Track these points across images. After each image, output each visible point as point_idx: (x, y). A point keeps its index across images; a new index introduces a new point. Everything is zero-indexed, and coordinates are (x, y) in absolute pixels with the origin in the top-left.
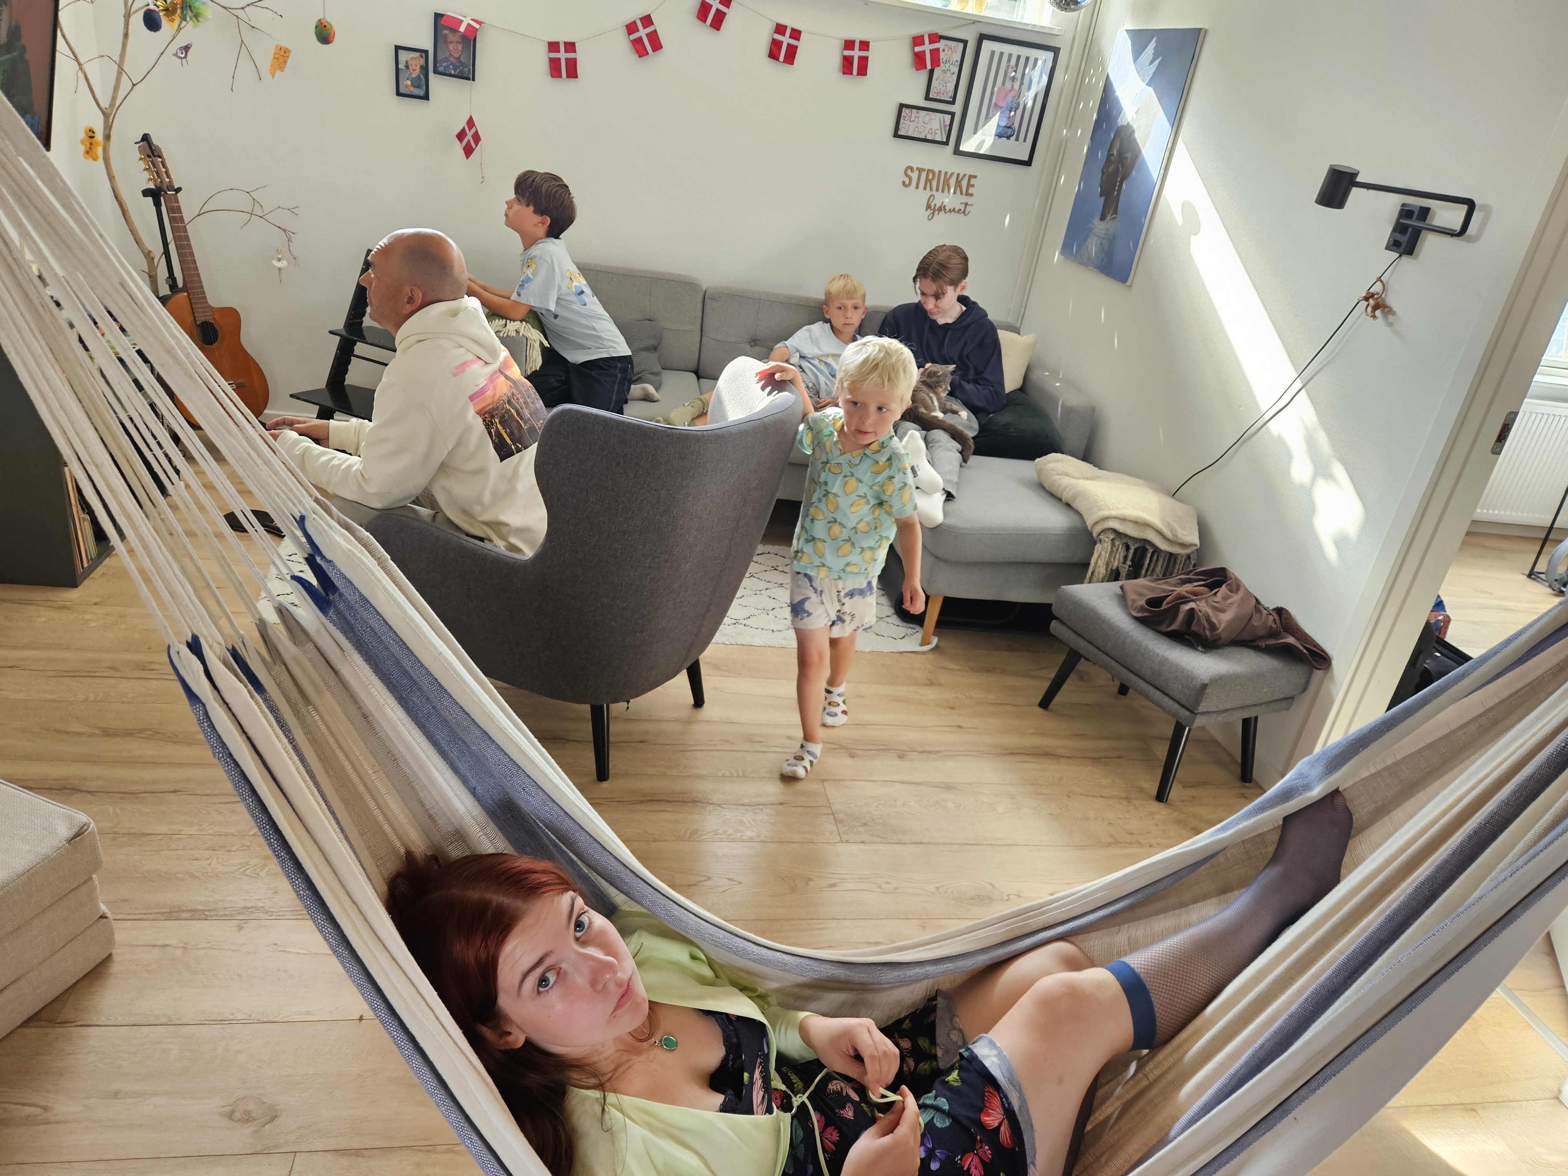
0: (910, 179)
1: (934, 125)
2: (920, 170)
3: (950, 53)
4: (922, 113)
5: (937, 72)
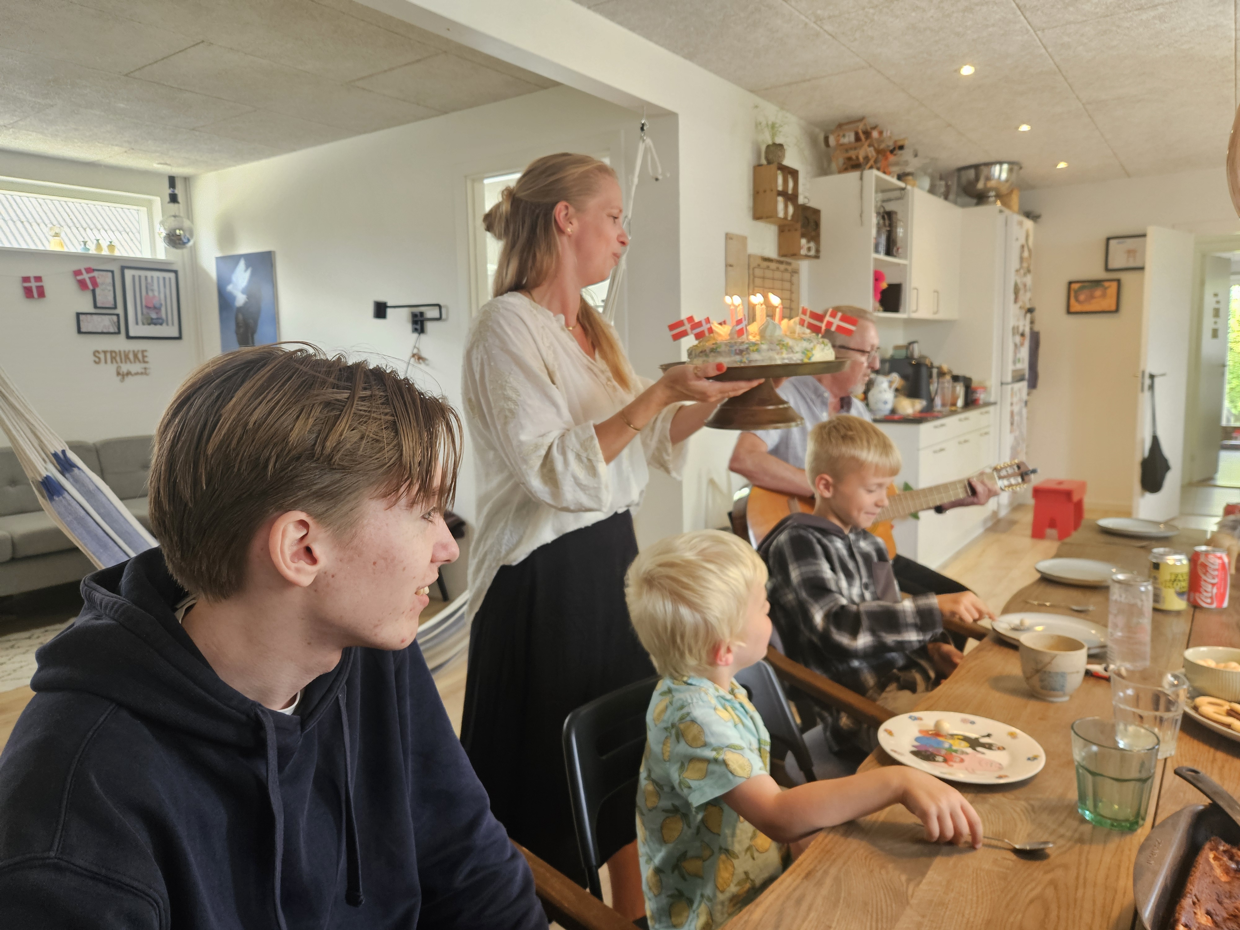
0: (99, 358)
1: (105, 323)
2: (105, 352)
3: (104, 280)
4: (95, 317)
5: (98, 291)
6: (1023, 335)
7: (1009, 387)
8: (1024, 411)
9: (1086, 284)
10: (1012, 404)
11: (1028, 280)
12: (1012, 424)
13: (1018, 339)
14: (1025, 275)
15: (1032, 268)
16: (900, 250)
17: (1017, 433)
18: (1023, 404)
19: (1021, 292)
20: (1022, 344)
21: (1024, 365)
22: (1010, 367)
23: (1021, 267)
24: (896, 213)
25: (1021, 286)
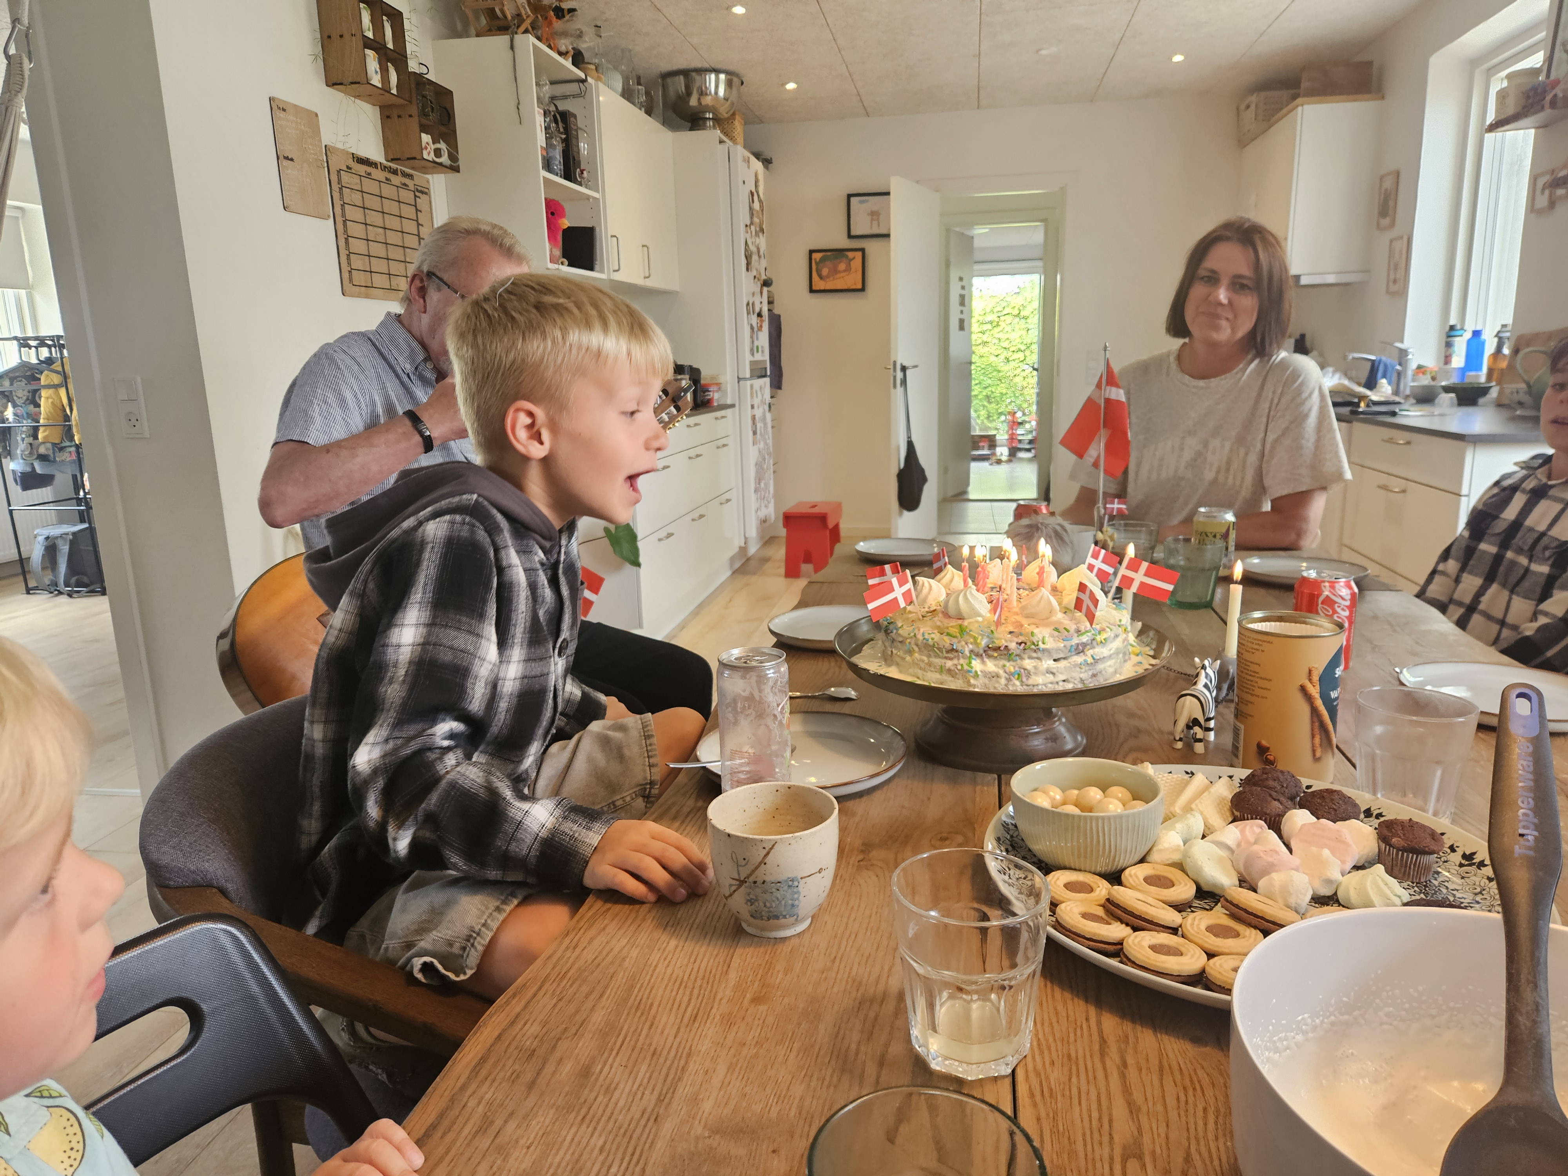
6: (760, 315)
7: (749, 383)
8: (769, 416)
9: (829, 254)
10: (753, 407)
11: (762, 241)
12: (755, 433)
13: (754, 320)
14: (757, 234)
15: (764, 227)
16: (585, 174)
17: (762, 445)
18: (767, 407)
19: (755, 257)
20: (760, 328)
21: (764, 356)
22: (748, 358)
23: (752, 223)
24: (575, 116)
25: (753, 248)
